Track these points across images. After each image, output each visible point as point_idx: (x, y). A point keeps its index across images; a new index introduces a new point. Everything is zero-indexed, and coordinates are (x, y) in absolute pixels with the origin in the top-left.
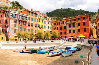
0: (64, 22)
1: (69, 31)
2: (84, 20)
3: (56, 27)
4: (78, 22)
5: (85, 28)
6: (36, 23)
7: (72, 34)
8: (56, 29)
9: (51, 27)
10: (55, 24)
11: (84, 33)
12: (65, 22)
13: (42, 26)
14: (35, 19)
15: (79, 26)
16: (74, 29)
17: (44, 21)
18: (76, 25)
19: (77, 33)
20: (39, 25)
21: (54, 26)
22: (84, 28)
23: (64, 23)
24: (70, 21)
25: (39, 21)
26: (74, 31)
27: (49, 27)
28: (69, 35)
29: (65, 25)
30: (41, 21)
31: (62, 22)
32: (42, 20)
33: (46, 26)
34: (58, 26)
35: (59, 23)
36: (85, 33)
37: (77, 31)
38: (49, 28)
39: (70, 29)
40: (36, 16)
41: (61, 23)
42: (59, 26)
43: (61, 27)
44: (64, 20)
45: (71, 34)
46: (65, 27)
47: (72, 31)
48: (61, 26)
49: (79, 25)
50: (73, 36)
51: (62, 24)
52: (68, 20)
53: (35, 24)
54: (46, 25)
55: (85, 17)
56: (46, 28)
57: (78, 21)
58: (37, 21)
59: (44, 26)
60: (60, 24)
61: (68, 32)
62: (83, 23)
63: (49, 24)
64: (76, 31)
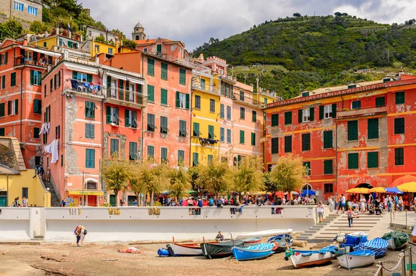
0: (322, 108)
1: (350, 155)
3: (281, 133)
4: (397, 115)
6: (182, 114)
7: (362, 172)
8: (281, 146)
9: (253, 135)
10: (275, 120)
12: (328, 110)
13: (211, 128)
14: (178, 93)
15: (402, 136)
16: (373, 146)
17: (222, 106)
18: (384, 127)
19: (390, 170)
20: (196, 125)
21: (269, 128)
23: (321, 117)
24: (357, 104)
25: (198, 106)
26: (373, 160)
27: (242, 133)
28: (348, 176)
29: (327, 125)
30: (205, 102)
31: (312, 110)
32: (212, 101)
33: (229, 131)
34: (289, 130)
35: (295, 115)
37: (389, 160)
38: (242, 141)
39: (352, 147)
40: (183, 81)
41: (306, 113)
42: (298, 129)
43: (306, 137)
44: (323, 102)
45: (357, 171)
46: (328, 135)
47: (363, 159)
48: (305, 131)
50: (368, 182)
51: (311, 118)
52: (346, 98)
53: (178, 119)
54: (228, 126)
56: (229, 140)
57: (399, 107)
58: (187, 107)
59: (222, 129)
60: (300, 121)
61: (343, 162)
63: (242, 117)
64: (383, 160)
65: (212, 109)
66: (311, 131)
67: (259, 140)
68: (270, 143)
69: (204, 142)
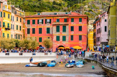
0: (46, 20)
1: (57, 37)
2: (80, 23)
3: (31, 27)
4: (72, 25)
5: (81, 34)
8: (31, 31)
9: (20, 27)
10: (28, 22)
11: (78, 42)
13: (8, 24)
15: (73, 32)
16: (64, 34)
18: (68, 28)
19: (69, 42)
20: (4, 23)
21: (26, 25)
22: (79, 34)
23: (46, 23)
24: (58, 20)
26: (64, 39)
28: (56, 43)
29: (48, 26)
31: (43, 20)
33: (13, 25)
34: (34, 26)
35: (36, 21)
36: (80, 42)
37: (69, 39)
39: (58, 34)
41: (40, 21)
42: (38, 26)
44: (47, 18)
45: (59, 42)
46: (48, 30)
47: (61, 38)
48: (40, 27)
49: (72, 28)
51: (42, 23)
54: (13, 23)
55: (81, 19)
56: (13, 29)
57: (72, 23)
58: (1, 16)
60: (38, 23)
61: (55, 38)
62: (78, 28)
63: (17, 20)
64: (67, 38)
65: (9, 17)
66: (42, 27)
67: (22, 29)
68: (27, 30)
69: (6, 29)
